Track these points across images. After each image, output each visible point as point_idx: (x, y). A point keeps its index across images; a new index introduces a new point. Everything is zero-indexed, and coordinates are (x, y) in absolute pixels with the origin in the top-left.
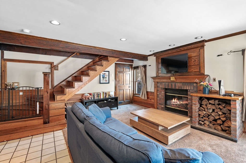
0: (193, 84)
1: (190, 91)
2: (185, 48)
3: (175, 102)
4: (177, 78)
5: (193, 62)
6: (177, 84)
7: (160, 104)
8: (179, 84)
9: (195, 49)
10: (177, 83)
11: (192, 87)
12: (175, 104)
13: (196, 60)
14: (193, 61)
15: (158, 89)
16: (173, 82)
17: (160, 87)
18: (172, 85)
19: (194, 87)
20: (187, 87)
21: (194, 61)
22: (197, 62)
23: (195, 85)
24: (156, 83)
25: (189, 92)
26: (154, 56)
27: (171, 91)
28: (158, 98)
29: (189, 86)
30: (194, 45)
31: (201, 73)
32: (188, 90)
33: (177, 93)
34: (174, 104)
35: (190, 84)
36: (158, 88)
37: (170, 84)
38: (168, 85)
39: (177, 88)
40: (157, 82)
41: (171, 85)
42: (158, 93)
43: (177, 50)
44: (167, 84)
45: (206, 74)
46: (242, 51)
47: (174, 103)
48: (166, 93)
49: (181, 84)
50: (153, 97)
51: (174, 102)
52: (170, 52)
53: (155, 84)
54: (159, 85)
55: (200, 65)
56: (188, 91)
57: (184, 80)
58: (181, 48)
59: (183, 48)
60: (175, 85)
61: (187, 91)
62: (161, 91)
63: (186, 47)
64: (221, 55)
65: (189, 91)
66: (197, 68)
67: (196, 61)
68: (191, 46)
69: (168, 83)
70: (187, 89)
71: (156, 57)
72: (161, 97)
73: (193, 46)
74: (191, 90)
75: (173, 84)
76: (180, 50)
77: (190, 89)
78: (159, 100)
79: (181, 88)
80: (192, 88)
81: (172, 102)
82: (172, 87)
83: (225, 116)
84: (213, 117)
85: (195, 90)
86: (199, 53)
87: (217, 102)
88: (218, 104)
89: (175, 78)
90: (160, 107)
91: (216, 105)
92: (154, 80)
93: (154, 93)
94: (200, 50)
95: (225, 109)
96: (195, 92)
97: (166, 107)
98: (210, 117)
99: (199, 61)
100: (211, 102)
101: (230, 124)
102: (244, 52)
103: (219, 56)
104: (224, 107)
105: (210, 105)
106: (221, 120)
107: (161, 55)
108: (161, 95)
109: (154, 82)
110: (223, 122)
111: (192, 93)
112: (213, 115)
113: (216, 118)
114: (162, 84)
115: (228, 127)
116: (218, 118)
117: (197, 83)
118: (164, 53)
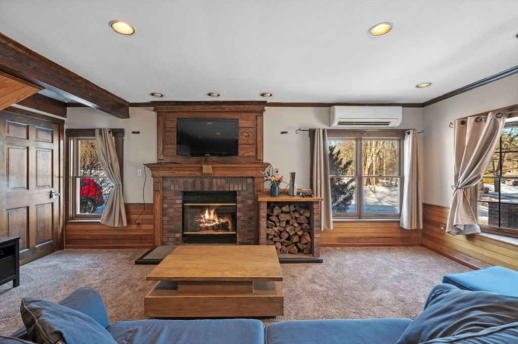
0: (245, 179)
1: (241, 194)
2: (233, 108)
4: (215, 167)
5: (245, 138)
6: (214, 180)
7: (170, 231)
8: (219, 180)
9: (248, 114)
10: (215, 177)
11: (245, 186)
12: (211, 225)
13: (251, 134)
14: (246, 136)
15: (165, 195)
16: (206, 177)
17: (172, 188)
18: (202, 183)
19: (249, 184)
20: (235, 186)
22: (252, 140)
23: (249, 181)
24: (161, 179)
25: (240, 195)
26: (153, 108)
27: (198, 197)
28: (166, 218)
29: (238, 184)
30: (248, 106)
31: (258, 159)
32: (236, 191)
33: (213, 199)
34: (209, 225)
35: (240, 180)
36: (164, 192)
37: (198, 182)
38: (194, 183)
39: (215, 189)
40: (163, 177)
41: (201, 183)
42: (165, 206)
43: (214, 108)
44: (190, 180)
45: (265, 161)
46: (308, 132)
47: (208, 223)
48: (184, 202)
49: (224, 180)
50: (151, 217)
51: (209, 221)
53: (155, 183)
54: (167, 184)
55: (257, 146)
56: (238, 193)
57: (231, 172)
58: (224, 106)
59: (227, 106)
60: (211, 184)
61: (234, 194)
62: (175, 200)
63: (233, 106)
64: (286, 132)
66: (252, 150)
67: (250, 137)
68: (243, 106)
69: (193, 179)
70: (236, 189)
71: (158, 112)
72: (175, 213)
73: (246, 107)
74: (242, 191)
75: (206, 182)
76: (223, 109)
77: (240, 189)
78: (168, 221)
79: (223, 189)
80: (245, 188)
81: (204, 221)
82: (202, 188)
83: (302, 229)
84: (288, 232)
85: (250, 190)
86: (256, 122)
87: (292, 208)
88: (294, 211)
89: (213, 168)
90: (170, 239)
91: (292, 213)
92: (153, 172)
93: (151, 206)
94: (256, 117)
95: (302, 217)
96: (250, 195)
97: (184, 236)
98: (283, 235)
99: (255, 138)
100: (285, 209)
101: (308, 238)
102: (312, 133)
103: (283, 133)
104: (301, 215)
105: (283, 215)
106: (297, 236)
107: (173, 110)
108: (173, 209)
109: (153, 176)
110: (300, 237)
111: (244, 196)
112: (288, 230)
113: (291, 234)
114: (177, 181)
115: (306, 244)
116: (294, 233)
117: (253, 178)
118: (183, 107)
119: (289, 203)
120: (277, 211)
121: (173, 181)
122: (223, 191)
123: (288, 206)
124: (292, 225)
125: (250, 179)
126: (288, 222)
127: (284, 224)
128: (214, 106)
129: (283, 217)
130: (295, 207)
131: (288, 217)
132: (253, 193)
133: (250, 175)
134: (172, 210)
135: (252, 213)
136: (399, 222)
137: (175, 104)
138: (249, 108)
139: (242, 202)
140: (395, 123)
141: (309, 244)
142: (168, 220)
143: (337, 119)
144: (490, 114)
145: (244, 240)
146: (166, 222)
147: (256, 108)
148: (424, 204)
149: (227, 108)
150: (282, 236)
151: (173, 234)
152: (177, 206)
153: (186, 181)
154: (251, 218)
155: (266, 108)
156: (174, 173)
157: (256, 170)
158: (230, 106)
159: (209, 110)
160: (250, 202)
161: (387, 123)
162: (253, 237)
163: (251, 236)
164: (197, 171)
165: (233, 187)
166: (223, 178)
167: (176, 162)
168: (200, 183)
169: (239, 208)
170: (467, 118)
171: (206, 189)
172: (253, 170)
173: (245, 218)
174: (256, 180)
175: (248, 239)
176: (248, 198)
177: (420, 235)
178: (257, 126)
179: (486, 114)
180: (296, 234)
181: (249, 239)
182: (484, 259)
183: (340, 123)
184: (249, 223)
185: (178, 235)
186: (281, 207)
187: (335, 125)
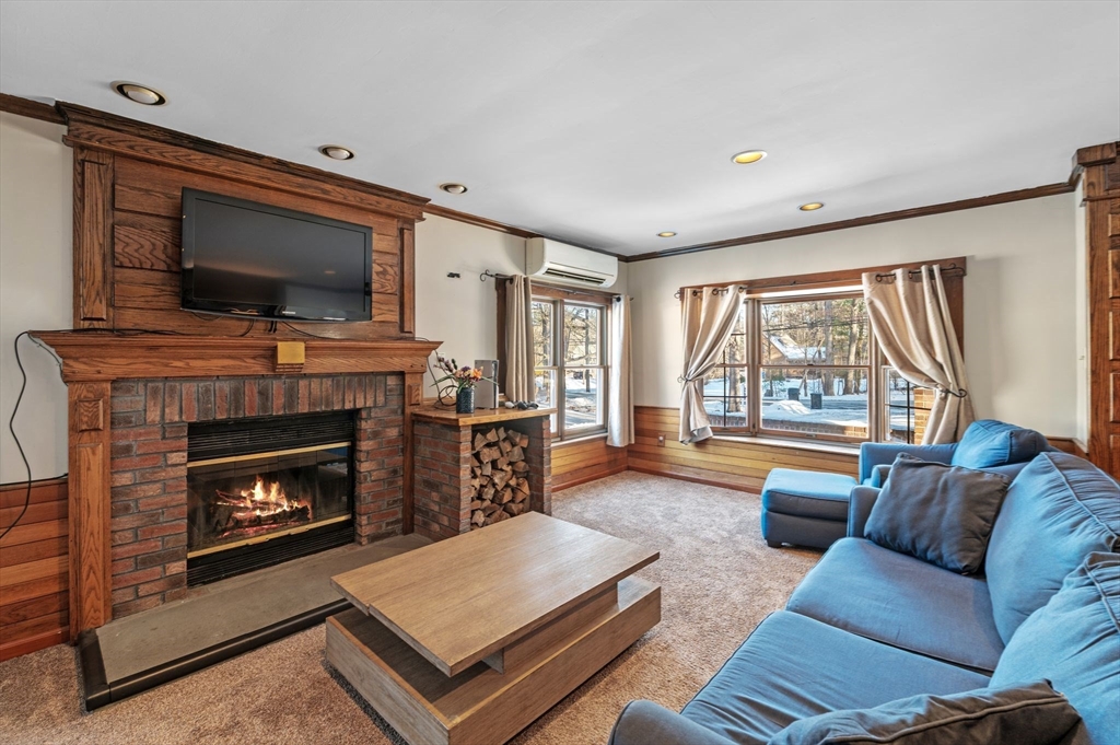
0: (382, 378)
1: (373, 415)
2: (353, 197)
3: (266, 503)
4: (313, 348)
5: (376, 277)
6: (303, 383)
7: (146, 561)
8: (315, 383)
9: (382, 220)
10: (305, 376)
11: (382, 395)
12: (272, 513)
13: (389, 269)
15: (123, 443)
16: (277, 377)
17: (154, 415)
18: (264, 394)
19: (390, 391)
20: (358, 396)
21: (381, 272)
22: (391, 282)
23: (392, 382)
24: (109, 386)
25: (369, 418)
26: (59, 129)
27: (239, 436)
28: (126, 521)
29: (365, 391)
30: (388, 201)
31: (406, 330)
32: (360, 409)
33: (285, 437)
34: (265, 514)
35: (370, 381)
36: (118, 432)
37: (251, 391)
38: (237, 395)
39: (303, 408)
40: (113, 382)
41: (260, 393)
42: (124, 479)
43: (301, 186)
44: (225, 387)
45: (420, 334)
48: (192, 457)
49: (330, 383)
54: (126, 403)
55: (404, 298)
56: (364, 414)
57: (353, 361)
58: (327, 187)
59: (338, 188)
60: (291, 395)
61: (354, 414)
62: (165, 454)
63: (352, 192)
64: (458, 276)
65: (369, 414)
66: (392, 307)
67: (388, 277)
68: (376, 197)
69: (233, 383)
70: (360, 404)
71: (80, 148)
72: (165, 498)
73: (383, 203)
74: (375, 407)
75: (277, 387)
76: (324, 191)
77: (369, 403)
78: (136, 529)
79: (327, 406)
80: (381, 399)
82: (264, 407)
83: (514, 472)
84: (494, 485)
85: (394, 403)
86: (399, 242)
87: (502, 434)
88: (504, 440)
89: (307, 348)
90: (143, 590)
91: (501, 444)
92: (71, 362)
93: (61, 487)
94: (401, 231)
95: (516, 449)
96: (393, 417)
98: (487, 493)
99: (398, 278)
100: (491, 437)
101: (526, 489)
102: (503, 284)
103: (452, 275)
104: (513, 445)
105: (486, 450)
106: (509, 490)
107: (159, 158)
108: (159, 485)
109: (67, 379)
110: (513, 490)
111: (379, 421)
112: (496, 481)
113: (499, 489)
114: (172, 390)
115: (522, 502)
116: (504, 484)
117: (401, 374)
118: (197, 156)
119: (497, 425)
120: (480, 442)
121: (155, 392)
122: (324, 412)
123: (494, 431)
124: (502, 470)
125: (393, 377)
126: (494, 464)
127: (488, 470)
128: (300, 180)
129: (488, 455)
130: (505, 432)
131: (494, 453)
132: (399, 411)
133: (398, 369)
134: (153, 489)
135: (398, 459)
137: (168, 138)
138: (389, 206)
139: (376, 435)
140: (609, 283)
141: (527, 501)
142: (136, 524)
143: (547, 265)
144: (731, 288)
145: (381, 527)
146: (129, 535)
147: (406, 209)
148: (636, 407)
149: (337, 193)
150: (484, 497)
151: (159, 569)
152: (172, 472)
153: (207, 390)
154: (395, 472)
155: (425, 215)
156: (167, 365)
157: (411, 356)
158: (344, 191)
159: (287, 188)
160: (393, 433)
161: (599, 281)
162: (400, 516)
163: (395, 513)
164: (254, 358)
165: (352, 398)
166: (328, 375)
167: (159, 328)
168: (256, 394)
169: (368, 452)
170: (701, 287)
171: (278, 408)
172: (403, 356)
173: (382, 474)
174: (409, 380)
175: (388, 524)
176: (388, 425)
177: (625, 454)
178: (402, 251)
179: (724, 285)
180: (507, 485)
181: (392, 523)
182: (719, 468)
183: (549, 272)
184: (390, 483)
185: (179, 567)
186: (484, 433)
187: (539, 275)
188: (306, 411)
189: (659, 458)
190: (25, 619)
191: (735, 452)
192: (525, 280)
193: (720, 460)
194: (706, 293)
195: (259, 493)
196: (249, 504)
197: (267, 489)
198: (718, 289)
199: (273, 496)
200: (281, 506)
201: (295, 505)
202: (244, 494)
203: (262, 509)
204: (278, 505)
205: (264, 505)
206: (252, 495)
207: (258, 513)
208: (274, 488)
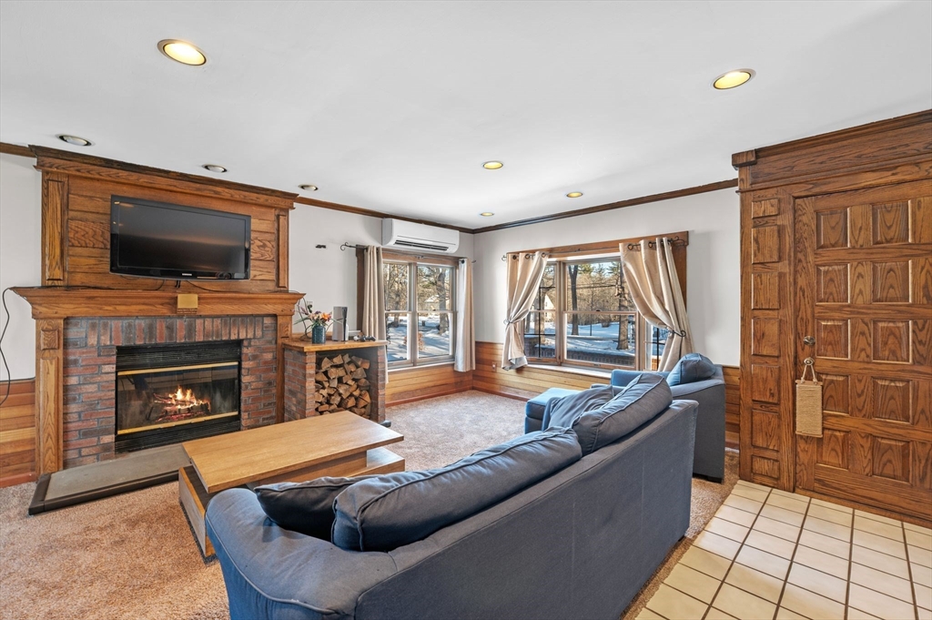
0: (260, 319)
1: (252, 343)
2: (237, 195)
4: (204, 298)
5: (257, 249)
6: (199, 322)
7: (87, 434)
8: (208, 322)
9: (263, 210)
10: (200, 317)
11: (260, 330)
13: (267, 243)
14: (259, 247)
15: (72, 358)
16: (180, 317)
17: (92, 341)
18: (170, 328)
19: (266, 327)
20: (241, 331)
21: (261, 246)
22: (270, 253)
23: (267, 321)
25: (249, 345)
27: (156, 356)
28: (73, 408)
29: (247, 327)
30: (266, 197)
31: (281, 285)
32: (243, 340)
33: (189, 357)
35: (251, 320)
36: (68, 351)
37: (160, 327)
38: (151, 328)
39: (199, 338)
40: (65, 319)
41: (168, 327)
42: (73, 381)
43: (198, 189)
44: (143, 323)
45: (292, 288)
46: (354, 249)
48: (119, 368)
49: (219, 321)
52: (162, 182)
54: (78, 332)
55: (280, 264)
56: (245, 343)
57: (236, 307)
58: (219, 189)
59: (227, 190)
60: (191, 330)
61: (239, 343)
62: (99, 366)
63: (237, 192)
64: (324, 247)
65: (250, 343)
66: (270, 270)
67: (267, 249)
68: (256, 195)
69: (148, 321)
70: (242, 336)
71: (45, 173)
72: (99, 394)
73: (262, 198)
74: (254, 338)
75: (180, 325)
76: (216, 192)
77: (250, 336)
78: (79, 414)
79: (217, 337)
80: (259, 333)
82: (171, 337)
83: (358, 386)
84: (340, 395)
85: (270, 336)
86: (276, 225)
87: (347, 359)
88: (349, 363)
89: (199, 299)
90: (84, 452)
91: (346, 366)
92: (37, 307)
93: (30, 385)
94: (278, 217)
95: (359, 369)
96: (268, 346)
97: (118, 438)
98: (334, 400)
99: (274, 250)
100: (337, 360)
101: (367, 398)
102: (361, 252)
103: (319, 247)
104: (357, 367)
105: (333, 370)
106: (353, 398)
107: (97, 176)
108: (96, 385)
109: (34, 316)
110: (356, 399)
111: (258, 348)
112: (341, 391)
113: (344, 397)
114: (105, 325)
115: (364, 407)
116: (348, 394)
117: (275, 316)
118: (123, 174)
119: (343, 352)
120: (326, 364)
121: (93, 326)
122: (215, 341)
123: (340, 356)
124: (346, 384)
125: (269, 318)
126: (340, 380)
127: (335, 383)
128: (198, 185)
129: (334, 373)
130: (350, 357)
131: (341, 372)
132: (274, 342)
133: (271, 312)
134: (91, 388)
135: (273, 375)
136: (453, 365)
137: (103, 163)
138: (267, 200)
139: (255, 357)
140: (452, 250)
141: (369, 407)
142: (80, 410)
143: (395, 238)
144: (537, 253)
145: (258, 421)
146: (76, 416)
147: (281, 202)
148: (476, 342)
149: (226, 193)
150: (332, 402)
151: (96, 439)
152: (106, 378)
153: (130, 325)
154: (270, 383)
155: (295, 204)
156: (101, 309)
157: (281, 303)
158: (231, 191)
159: (188, 191)
160: (269, 356)
161: (445, 249)
162: (274, 414)
163: (269, 412)
164: (162, 304)
165: (236, 332)
166: (218, 317)
167: (99, 285)
168: (164, 328)
169: (249, 369)
170: (518, 253)
171: (180, 338)
172: (275, 303)
173: (260, 385)
174: (280, 320)
175: (264, 419)
176: (265, 351)
177: (471, 378)
178: (278, 231)
179: (534, 252)
180: (351, 395)
181: (267, 419)
182: (531, 388)
183: (398, 242)
184: (265, 391)
185: (110, 439)
186: (331, 358)
187: (391, 244)
188: (202, 340)
189: (493, 380)
190: (9, 465)
191: (540, 376)
192: (378, 249)
193: (532, 382)
194: (521, 257)
195: (179, 395)
196: (174, 402)
197: (184, 394)
198: (529, 254)
199: (188, 397)
200: (193, 403)
201: (201, 402)
202: (170, 396)
203: (181, 405)
204: (191, 402)
205: (183, 402)
206: (175, 397)
207: (179, 407)
208: (189, 392)
